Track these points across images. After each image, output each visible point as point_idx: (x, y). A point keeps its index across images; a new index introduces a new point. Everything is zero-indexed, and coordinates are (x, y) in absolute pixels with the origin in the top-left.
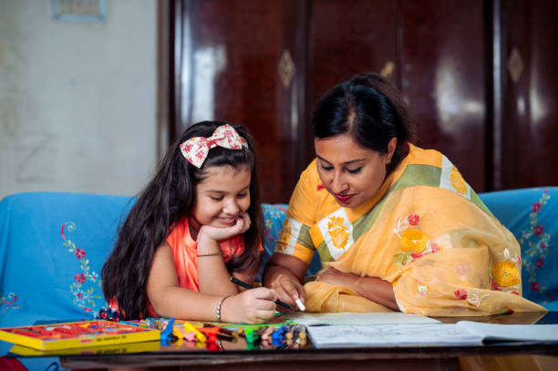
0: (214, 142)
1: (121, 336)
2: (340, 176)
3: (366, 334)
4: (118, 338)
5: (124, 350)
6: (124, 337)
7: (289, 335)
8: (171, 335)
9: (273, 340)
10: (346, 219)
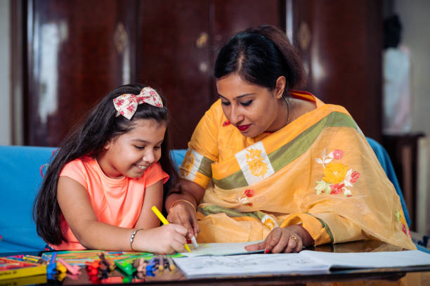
0: (142, 99)
1: (12, 271)
2: (235, 109)
3: (227, 265)
4: (10, 273)
6: (15, 273)
8: (55, 270)
9: (147, 272)
10: (264, 151)
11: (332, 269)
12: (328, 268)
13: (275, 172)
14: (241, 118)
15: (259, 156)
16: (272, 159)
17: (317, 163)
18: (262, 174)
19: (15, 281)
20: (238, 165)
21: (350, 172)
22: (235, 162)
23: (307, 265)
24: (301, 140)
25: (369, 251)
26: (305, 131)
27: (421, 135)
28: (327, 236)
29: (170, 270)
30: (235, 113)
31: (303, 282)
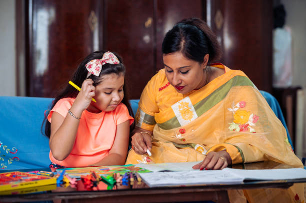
0: (104, 61)
1: (34, 182)
3: (175, 178)
4: (33, 183)
5: (36, 190)
6: (36, 183)
7: (132, 179)
8: (62, 181)
9: (123, 182)
10: (190, 103)
11: (245, 181)
12: (242, 180)
13: (199, 117)
14: (180, 82)
15: (187, 106)
16: (196, 108)
17: (228, 111)
18: (190, 118)
19: (36, 188)
20: (173, 113)
21: (252, 116)
22: (172, 111)
23: (228, 178)
24: (215, 94)
25: (268, 169)
26: (217, 89)
27: (299, 88)
28: (241, 158)
29: (138, 181)
30: (176, 78)
31: (226, 189)
